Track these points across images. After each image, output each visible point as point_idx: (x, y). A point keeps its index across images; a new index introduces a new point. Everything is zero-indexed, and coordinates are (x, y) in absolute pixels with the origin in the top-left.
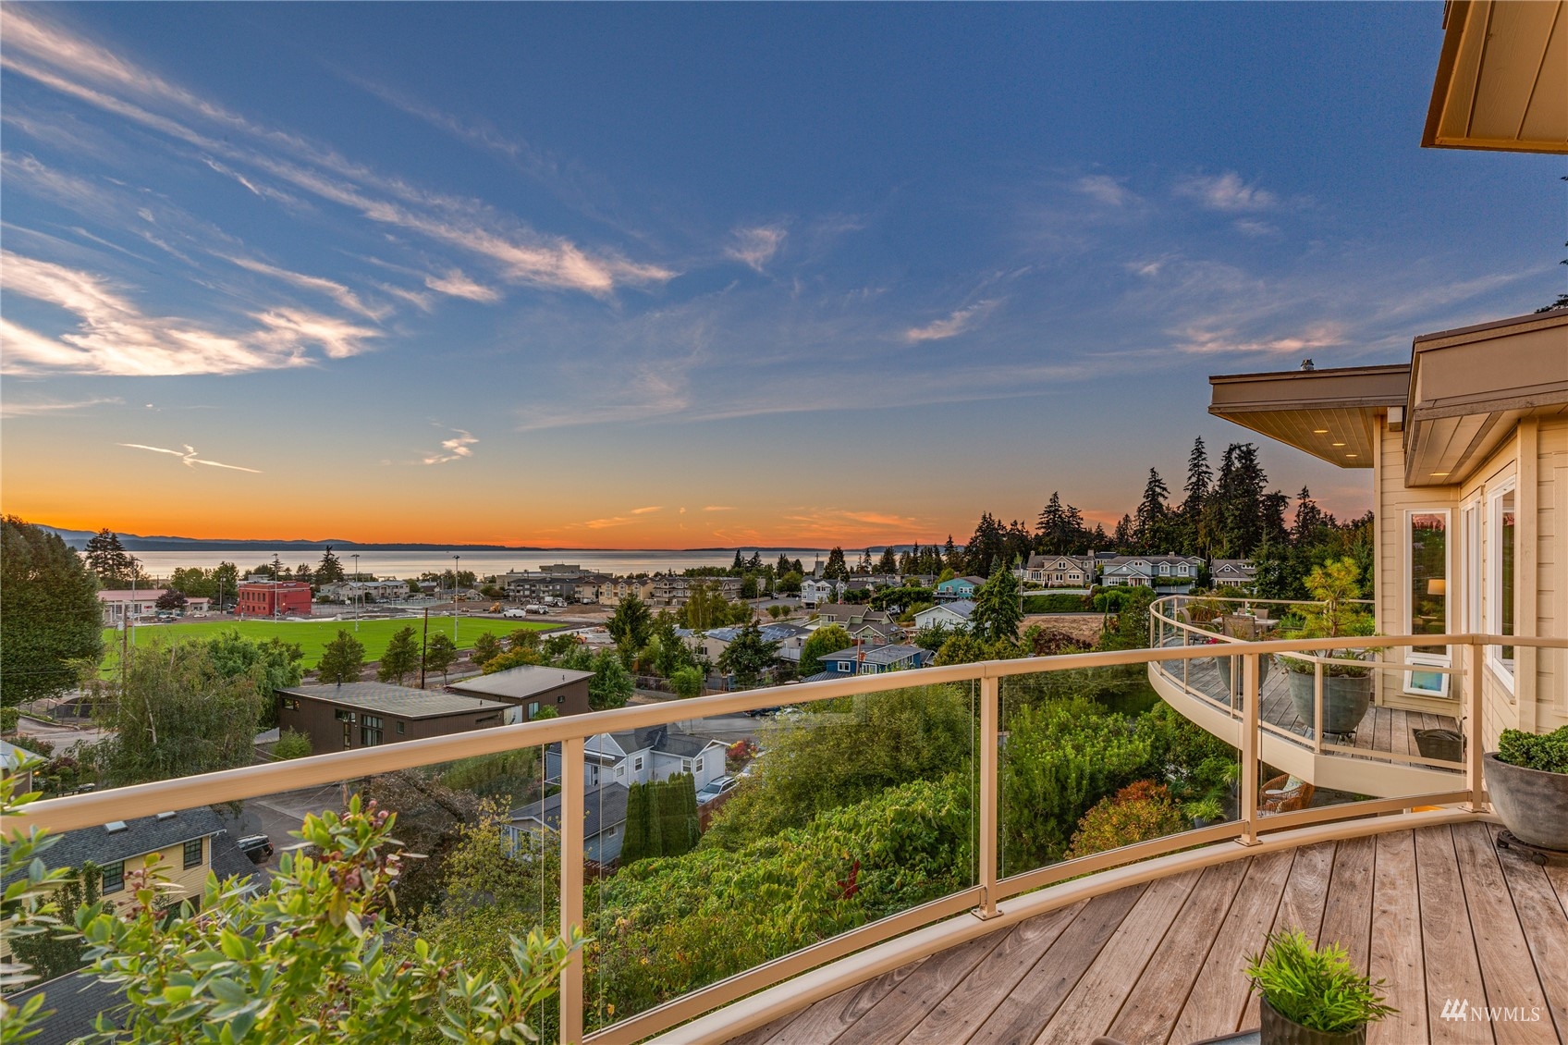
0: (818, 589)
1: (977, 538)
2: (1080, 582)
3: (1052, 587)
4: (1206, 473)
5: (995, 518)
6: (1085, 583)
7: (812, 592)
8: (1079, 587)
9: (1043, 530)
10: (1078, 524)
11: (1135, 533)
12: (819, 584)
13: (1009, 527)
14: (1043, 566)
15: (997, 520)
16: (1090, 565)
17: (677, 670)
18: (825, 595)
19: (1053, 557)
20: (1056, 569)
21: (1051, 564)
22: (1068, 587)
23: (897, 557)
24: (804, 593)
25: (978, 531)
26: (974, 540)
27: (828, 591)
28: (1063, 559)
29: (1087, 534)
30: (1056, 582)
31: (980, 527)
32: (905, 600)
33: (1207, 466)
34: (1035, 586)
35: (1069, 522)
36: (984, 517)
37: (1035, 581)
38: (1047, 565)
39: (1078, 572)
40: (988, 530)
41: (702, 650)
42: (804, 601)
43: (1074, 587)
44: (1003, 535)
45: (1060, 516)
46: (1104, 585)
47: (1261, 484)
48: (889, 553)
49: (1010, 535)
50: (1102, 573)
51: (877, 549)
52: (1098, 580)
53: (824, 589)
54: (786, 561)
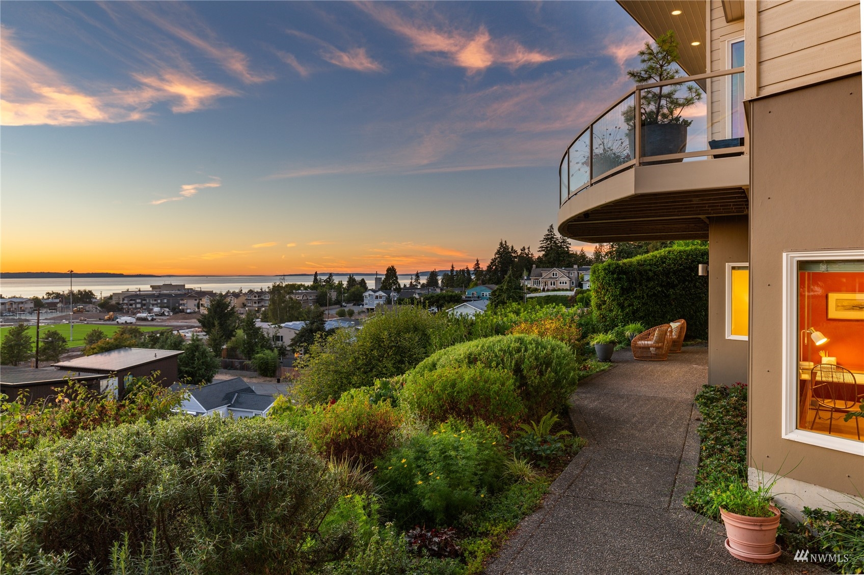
0: (377, 297)
1: (495, 259)
2: (567, 286)
3: (548, 290)
5: (509, 245)
6: (571, 287)
7: (370, 302)
8: (567, 290)
9: (544, 253)
10: (568, 247)
11: (607, 254)
12: (377, 294)
13: (519, 252)
14: (541, 276)
15: (510, 246)
16: (574, 274)
17: (258, 353)
18: (381, 302)
19: (548, 269)
20: (551, 278)
21: (547, 274)
22: (559, 290)
23: (440, 278)
24: (366, 301)
25: (496, 254)
26: (494, 260)
27: (384, 299)
28: (556, 271)
29: (574, 255)
30: (551, 287)
31: (498, 251)
32: (441, 302)
34: (536, 290)
35: (561, 247)
36: (501, 244)
37: (535, 286)
38: (544, 275)
39: (566, 279)
40: (505, 255)
41: (278, 338)
42: (366, 307)
43: (563, 290)
44: (515, 257)
45: (555, 242)
46: (584, 289)
48: (433, 275)
49: (520, 257)
50: (583, 280)
51: (424, 274)
52: (580, 285)
53: (381, 297)
54: (354, 280)
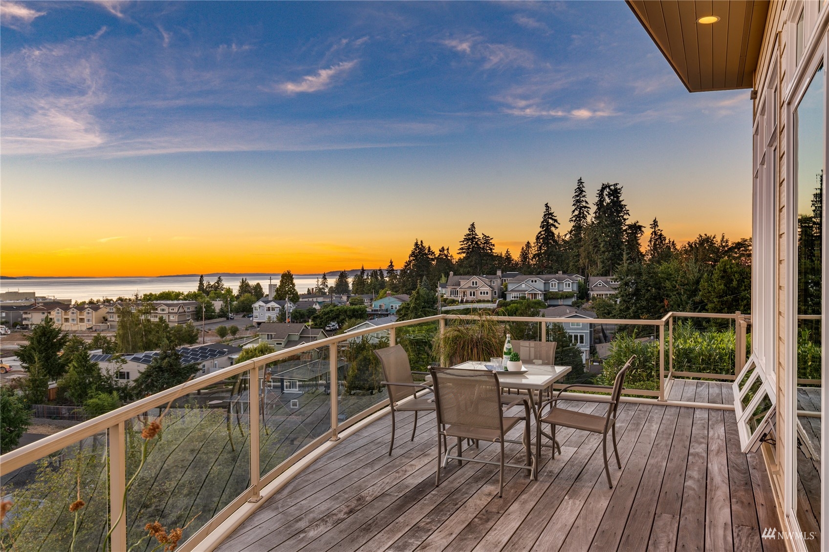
0: (269, 309)
1: (410, 262)
2: (489, 297)
3: (467, 302)
4: (585, 207)
5: (426, 245)
6: (493, 298)
7: (263, 312)
8: (488, 301)
9: (464, 255)
10: (491, 249)
11: (534, 257)
12: (269, 305)
13: (437, 253)
14: (459, 285)
15: (427, 247)
16: (497, 283)
17: (91, 397)
18: (274, 315)
19: (467, 277)
20: (470, 287)
21: (466, 283)
22: (479, 301)
23: (350, 280)
24: (255, 313)
25: (411, 256)
26: (408, 263)
27: (277, 311)
28: (475, 279)
29: (499, 257)
30: (470, 298)
31: (413, 253)
32: (342, 317)
33: (587, 202)
34: (453, 302)
35: (483, 248)
36: (416, 244)
37: (453, 297)
38: (463, 283)
39: (487, 289)
40: (420, 254)
41: (122, 375)
42: (256, 320)
43: (484, 301)
44: (433, 260)
45: (476, 243)
46: (508, 300)
47: (625, 217)
48: (343, 275)
49: (438, 259)
50: (507, 290)
51: (332, 274)
52: (503, 295)
53: (273, 309)
54: (248, 285)
